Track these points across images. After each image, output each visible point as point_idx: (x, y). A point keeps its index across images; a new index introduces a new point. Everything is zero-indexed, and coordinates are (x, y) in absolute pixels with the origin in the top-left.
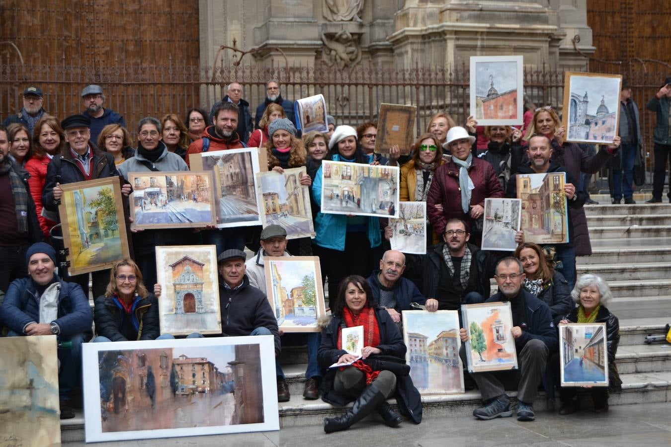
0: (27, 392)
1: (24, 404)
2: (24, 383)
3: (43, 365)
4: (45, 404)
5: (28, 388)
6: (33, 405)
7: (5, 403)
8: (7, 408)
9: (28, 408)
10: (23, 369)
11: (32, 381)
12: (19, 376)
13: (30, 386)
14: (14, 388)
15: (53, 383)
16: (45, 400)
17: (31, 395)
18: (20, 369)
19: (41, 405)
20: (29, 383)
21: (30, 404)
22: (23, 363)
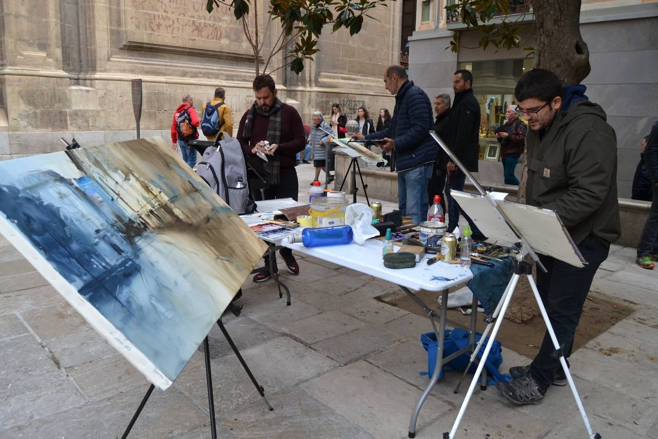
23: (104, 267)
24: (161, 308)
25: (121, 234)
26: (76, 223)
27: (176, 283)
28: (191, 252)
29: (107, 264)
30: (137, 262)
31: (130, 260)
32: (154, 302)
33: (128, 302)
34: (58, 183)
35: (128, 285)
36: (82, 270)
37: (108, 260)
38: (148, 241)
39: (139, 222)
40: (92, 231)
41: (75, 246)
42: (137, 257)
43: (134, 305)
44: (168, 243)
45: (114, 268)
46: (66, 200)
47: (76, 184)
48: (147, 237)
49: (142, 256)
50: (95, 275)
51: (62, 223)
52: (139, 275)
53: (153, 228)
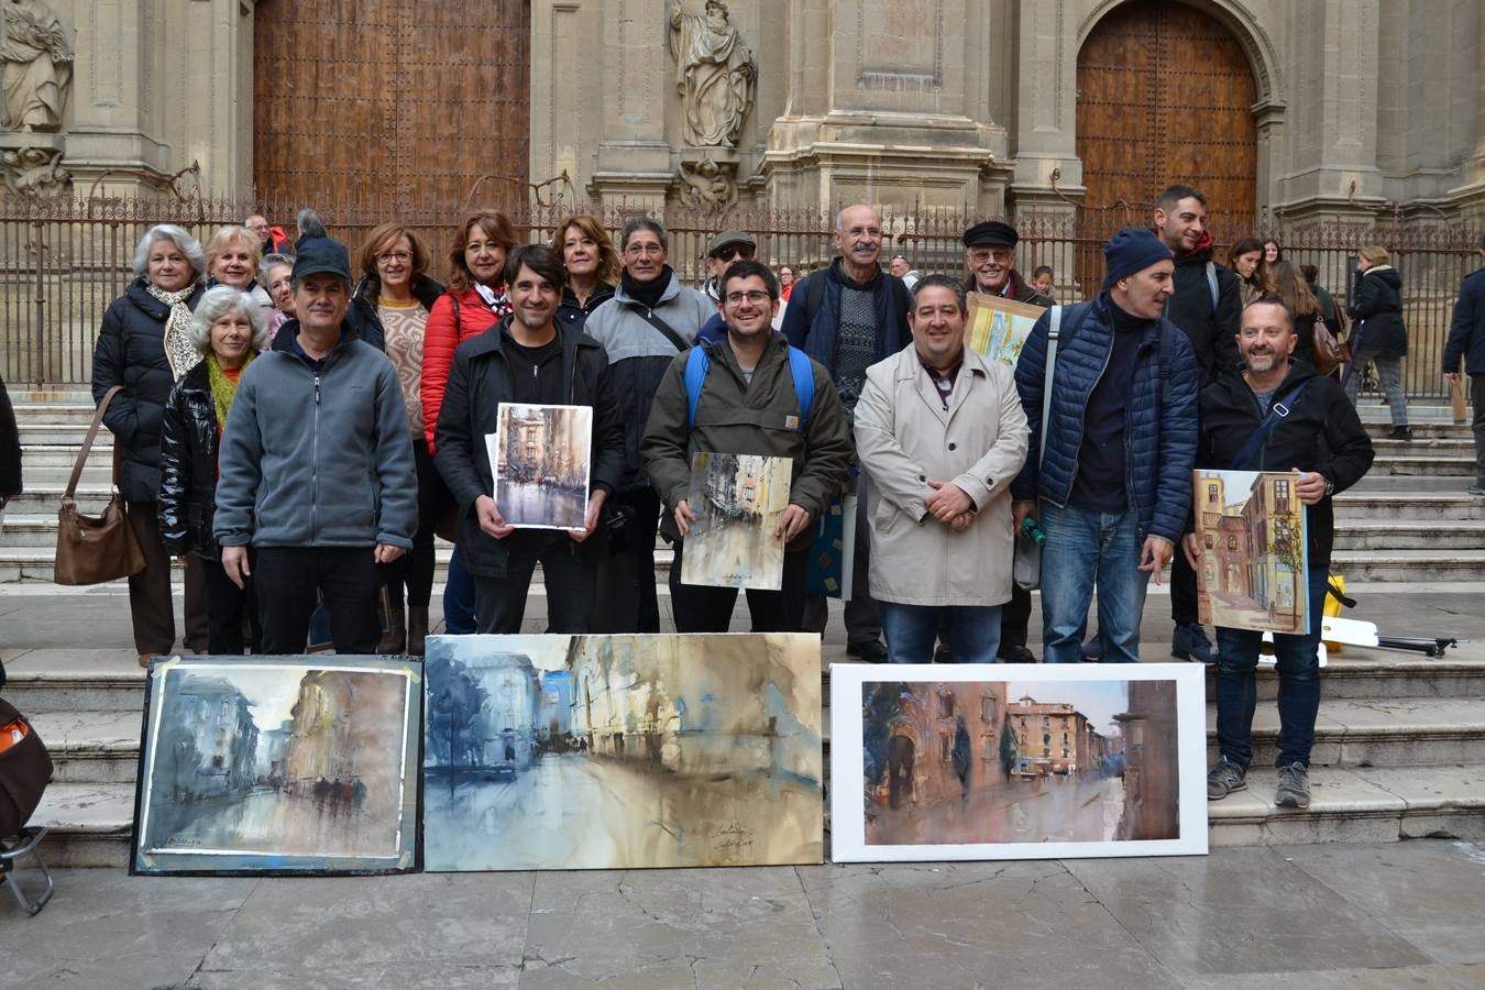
0: (766, 741)
1: (758, 765)
2: (758, 725)
3: (795, 691)
4: (796, 764)
5: (765, 735)
6: (774, 766)
7: (724, 761)
8: (725, 771)
9: (766, 772)
10: (758, 698)
11: (773, 721)
12: (749, 710)
13: (770, 732)
14: (740, 734)
15: (811, 726)
16: (796, 758)
17: (771, 748)
18: (752, 696)
19: (788, 767)
20: (767, 723)
21: (768, 765)
22: (757, 685)
23: (473, 762)
24: (490, 820)
25: (534, 743)
26: (492, 714)
27: (542, 814)
28: (616, 797)
29: (481, 760)
30: (518, 774)
31: (513, 769)
32: (488, 813)
33: (461, 799)
34: (518, 671)
35: (479, 787)
36: (448, 755)
37: (485, 758)
38: (565, 762)
39: (579, 739)
40: (501, 727)
41: (465, 734)
42: (526, 769)
43: (462, 804)
44: (593, 776)
45: (483, 767)
46: (508, 689)
47: (541, 676)
48: (569, 758)
49: (533, 772)
50: (455, 763)
51: (477, 709)
52: (504, 785)
53: (593, 753)
